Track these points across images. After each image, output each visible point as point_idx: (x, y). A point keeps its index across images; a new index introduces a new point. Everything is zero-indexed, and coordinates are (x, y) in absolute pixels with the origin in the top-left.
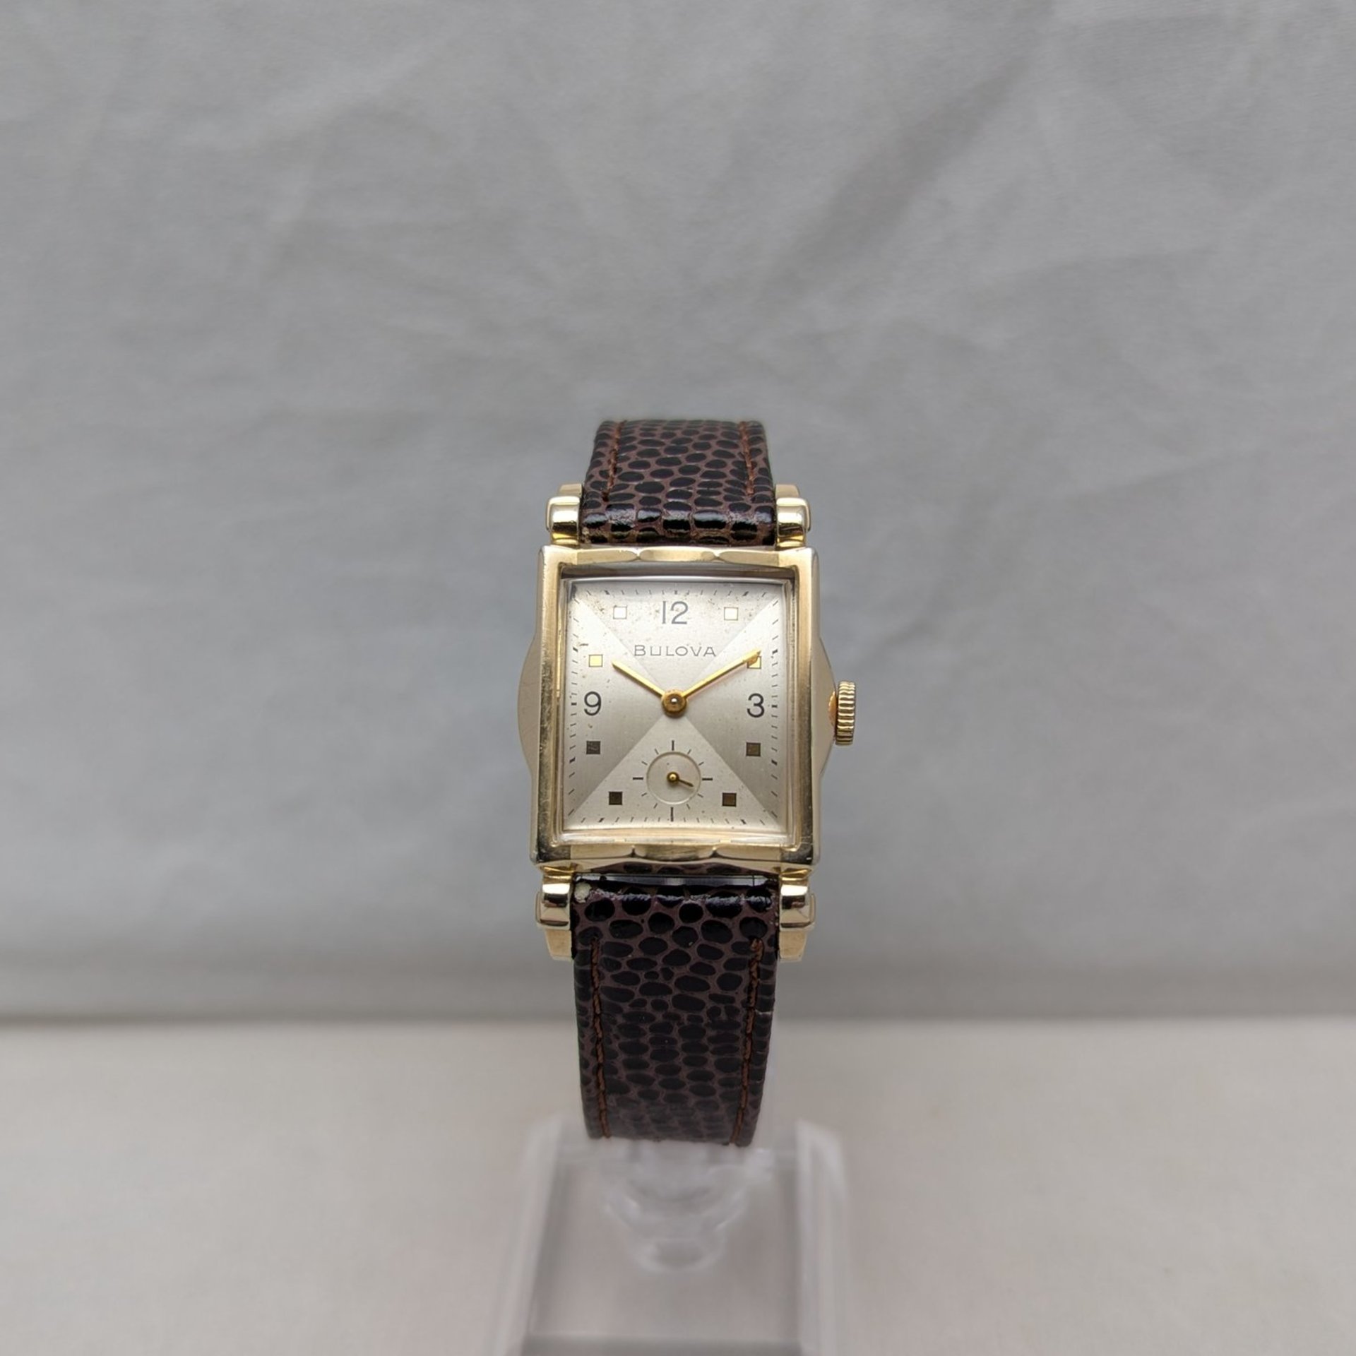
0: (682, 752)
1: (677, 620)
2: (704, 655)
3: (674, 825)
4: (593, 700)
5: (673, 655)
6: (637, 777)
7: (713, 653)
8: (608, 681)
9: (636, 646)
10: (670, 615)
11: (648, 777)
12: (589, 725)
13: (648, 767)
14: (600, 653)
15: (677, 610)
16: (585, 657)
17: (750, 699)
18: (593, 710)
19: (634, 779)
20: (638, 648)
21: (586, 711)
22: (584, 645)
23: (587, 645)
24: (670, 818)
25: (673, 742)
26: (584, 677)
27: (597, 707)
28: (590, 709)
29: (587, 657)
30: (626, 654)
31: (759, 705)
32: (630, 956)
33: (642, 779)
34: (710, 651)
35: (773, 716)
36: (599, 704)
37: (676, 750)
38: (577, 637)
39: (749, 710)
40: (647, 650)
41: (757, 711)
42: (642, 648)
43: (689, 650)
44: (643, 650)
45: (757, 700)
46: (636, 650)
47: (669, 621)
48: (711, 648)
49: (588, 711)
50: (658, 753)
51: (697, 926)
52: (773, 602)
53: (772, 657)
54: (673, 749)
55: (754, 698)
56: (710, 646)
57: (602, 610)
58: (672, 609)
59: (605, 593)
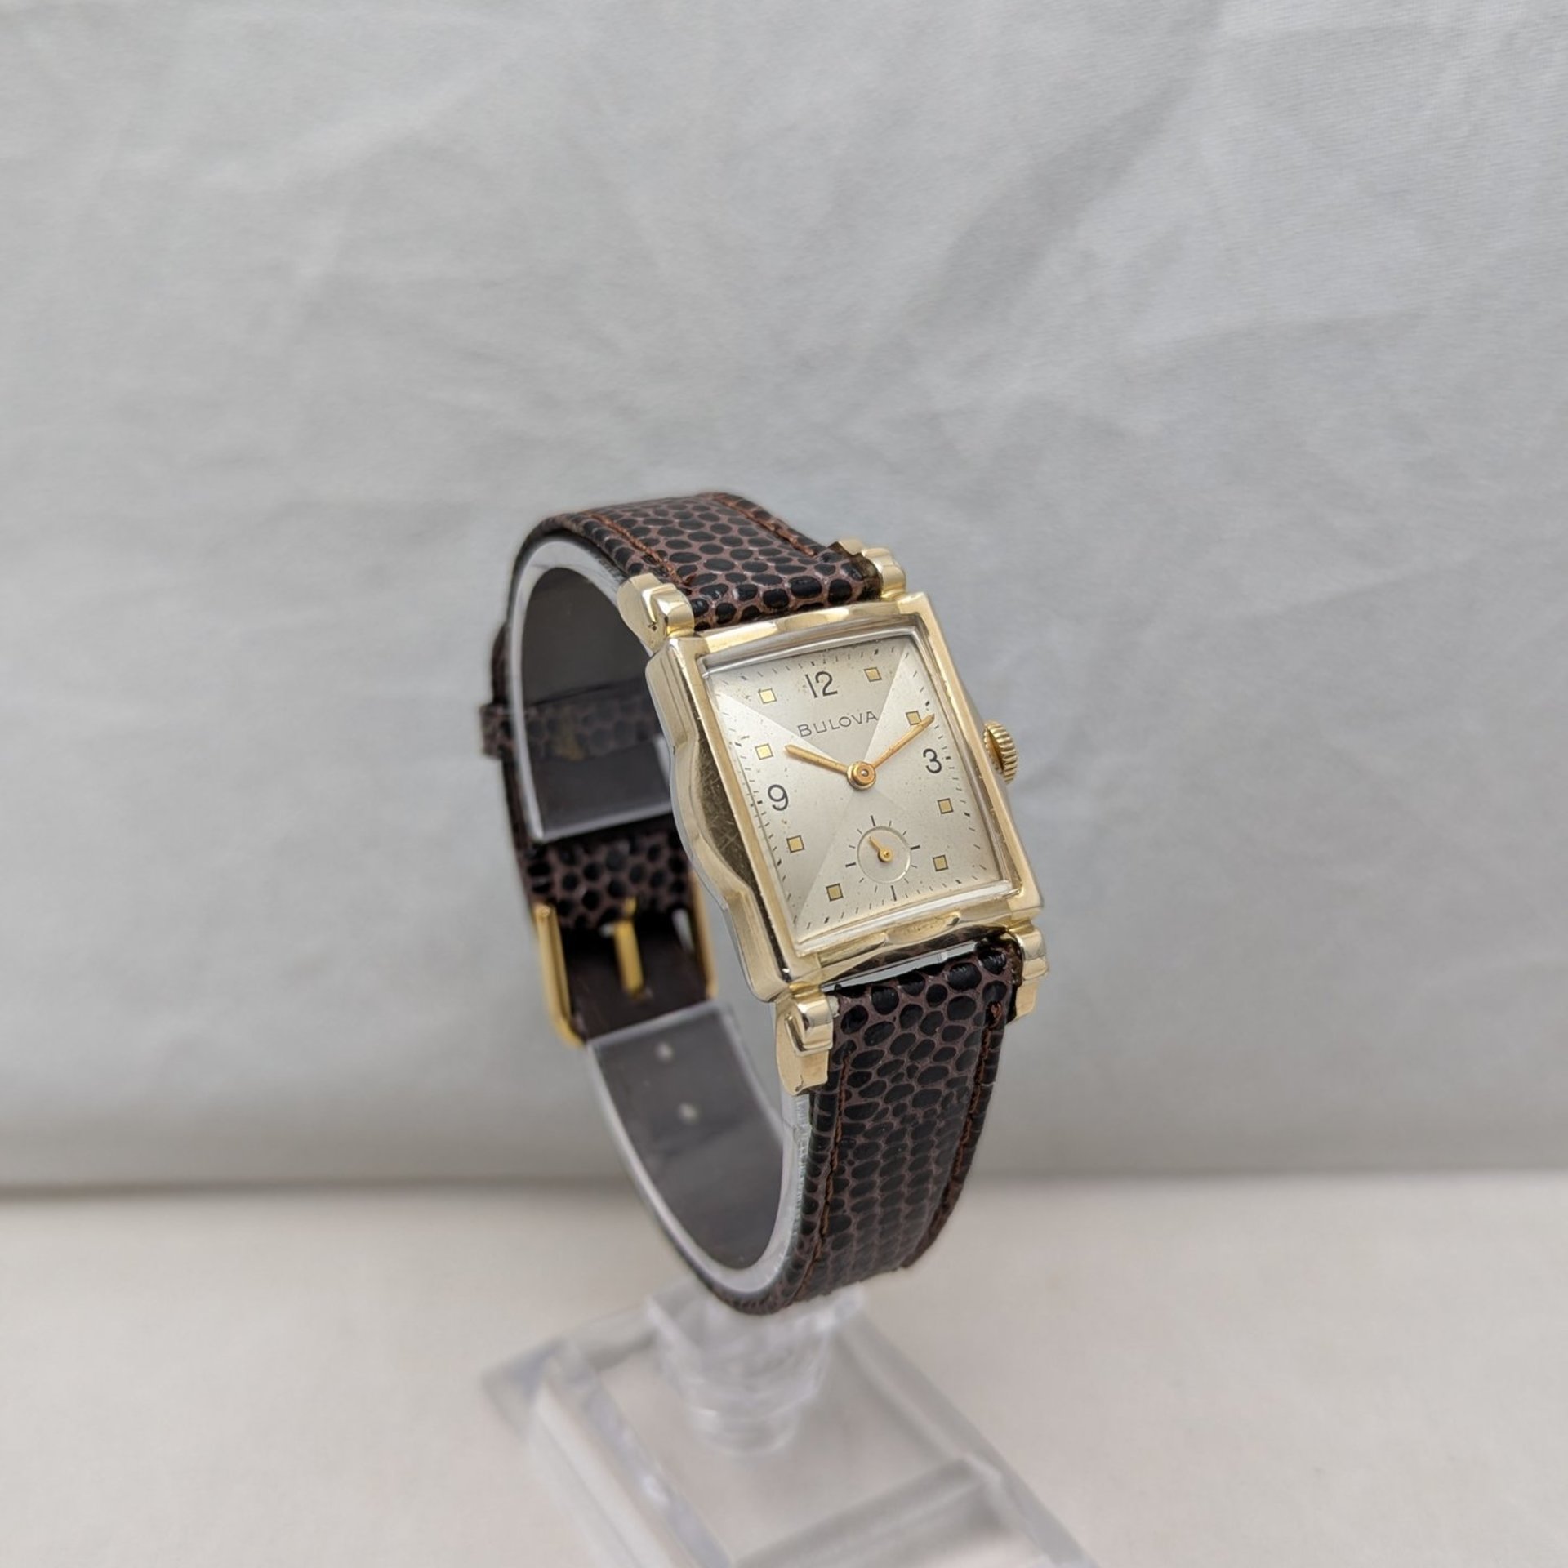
0: (884, 825)
1: (827, 691)
2: (867, 721)
3: (898, 904)
4: (777, 793)
5: (839, 728)
6: (849, 863)
7: (874, 717)
8: (786, 770)
9: (799, 727)
10: (819, 688)
11: (859, 861)
12: (782, 821)
13: (856, 849)
14: (766, 743)
15: (822, 681)
16: (751, 750)
17: (925, 756)
18: (782, 804)
19: (847, 866)
20: (802, 728)
21: (774, 806)
22: (745, 737)
23: (748, 737)
24: (892, 897)
25: (872, 817)
26: (759, 771)
27: (784, 800)
28: (777, 804)
29: (754, 750)
30: (793, 737)
31: (934, 760)
32: (880, 1063)
33: (854, 864)
34: (870, 716)
35: (950, 768)
36: (785, 796)
37: (877, 825)
38: (734, 730)
39: (928, 767)
40: (811, 727)
41: (934, 766)
42: (805, 727)
43: (852, 719)
44: (807, 729)
45: (930, 755)
46: (801, 731)
47: (820, 693)
48: (870, 712)
49: (777, 806)
50: (861, 833)
51: (942, 1008)
52: (904, 655)
53: (928, 710)
54: (874, 825)
55: (928, 753)
56: (869, 710)
57: (747, 697)
58: (817, 681)
59: (742, 679)
